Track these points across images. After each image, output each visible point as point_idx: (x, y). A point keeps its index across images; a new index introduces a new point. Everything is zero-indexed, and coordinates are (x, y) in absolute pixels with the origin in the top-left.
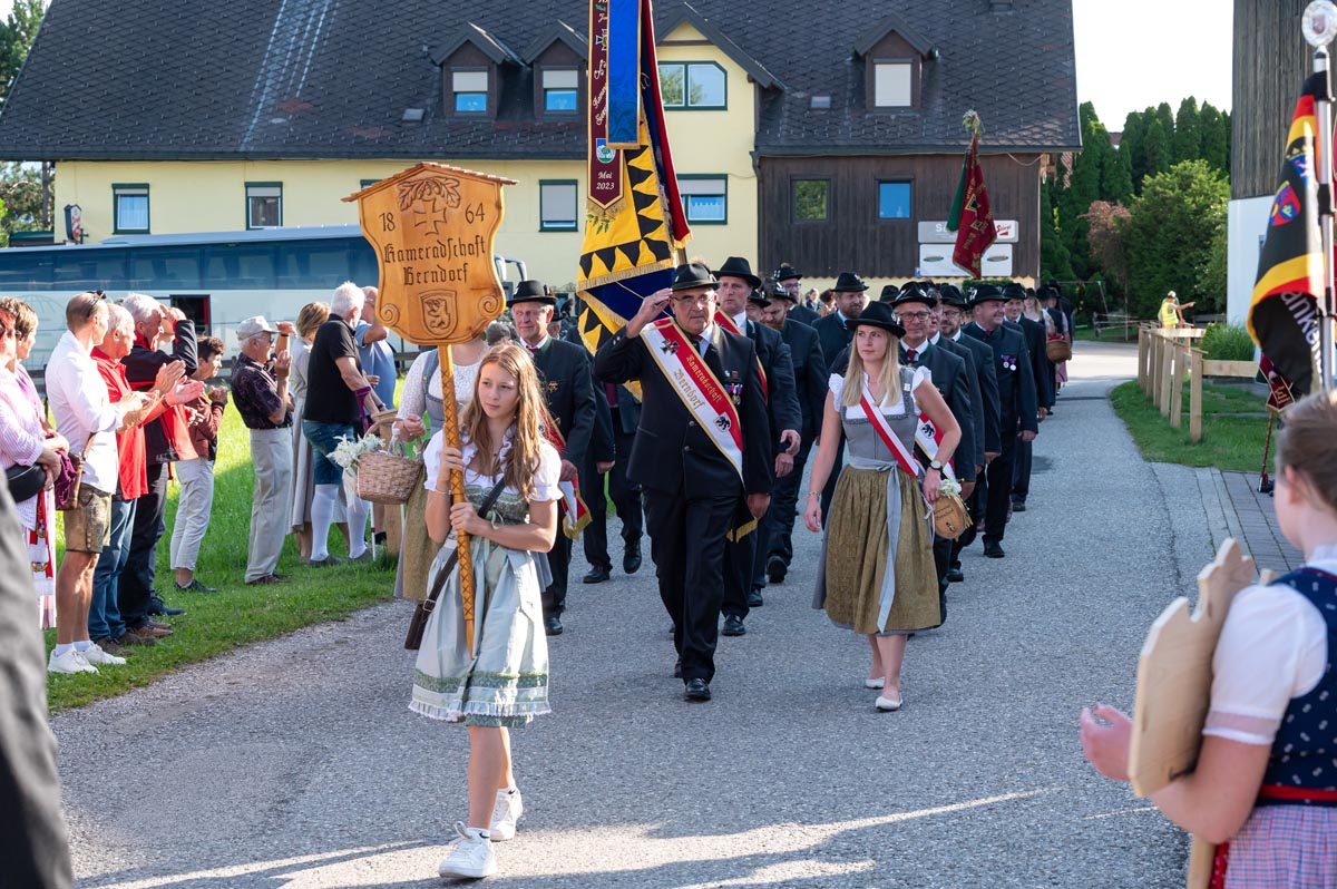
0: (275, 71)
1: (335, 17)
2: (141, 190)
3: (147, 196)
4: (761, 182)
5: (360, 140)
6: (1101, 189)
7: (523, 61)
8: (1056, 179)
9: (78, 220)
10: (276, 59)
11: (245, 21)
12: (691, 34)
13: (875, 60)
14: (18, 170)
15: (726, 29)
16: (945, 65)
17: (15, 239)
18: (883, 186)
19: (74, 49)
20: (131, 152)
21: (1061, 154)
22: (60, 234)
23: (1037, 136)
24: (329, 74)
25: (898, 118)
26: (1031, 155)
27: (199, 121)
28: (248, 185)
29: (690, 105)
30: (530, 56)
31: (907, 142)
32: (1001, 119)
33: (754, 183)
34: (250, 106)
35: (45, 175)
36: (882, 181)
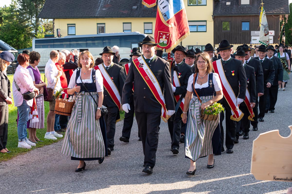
2: (74, 25)
3: (75, 26)
4: (214, 22)
5: (122, 13)
9: (60, 32)
14: (48, 21)
17: (46, 36)
20: (71, 17)
21: (285, 15)
22: (56, 35)
23: (279, 11)
25: (246, 7)
26: (278, 15)
27: (87, 9)
28: (97, 24)
29: (198, 4)
31: (248, 13)
32: (270, 7)
33: (213, 22)
34: (98, 6)
35: (53, 22)
36: (243, 22)
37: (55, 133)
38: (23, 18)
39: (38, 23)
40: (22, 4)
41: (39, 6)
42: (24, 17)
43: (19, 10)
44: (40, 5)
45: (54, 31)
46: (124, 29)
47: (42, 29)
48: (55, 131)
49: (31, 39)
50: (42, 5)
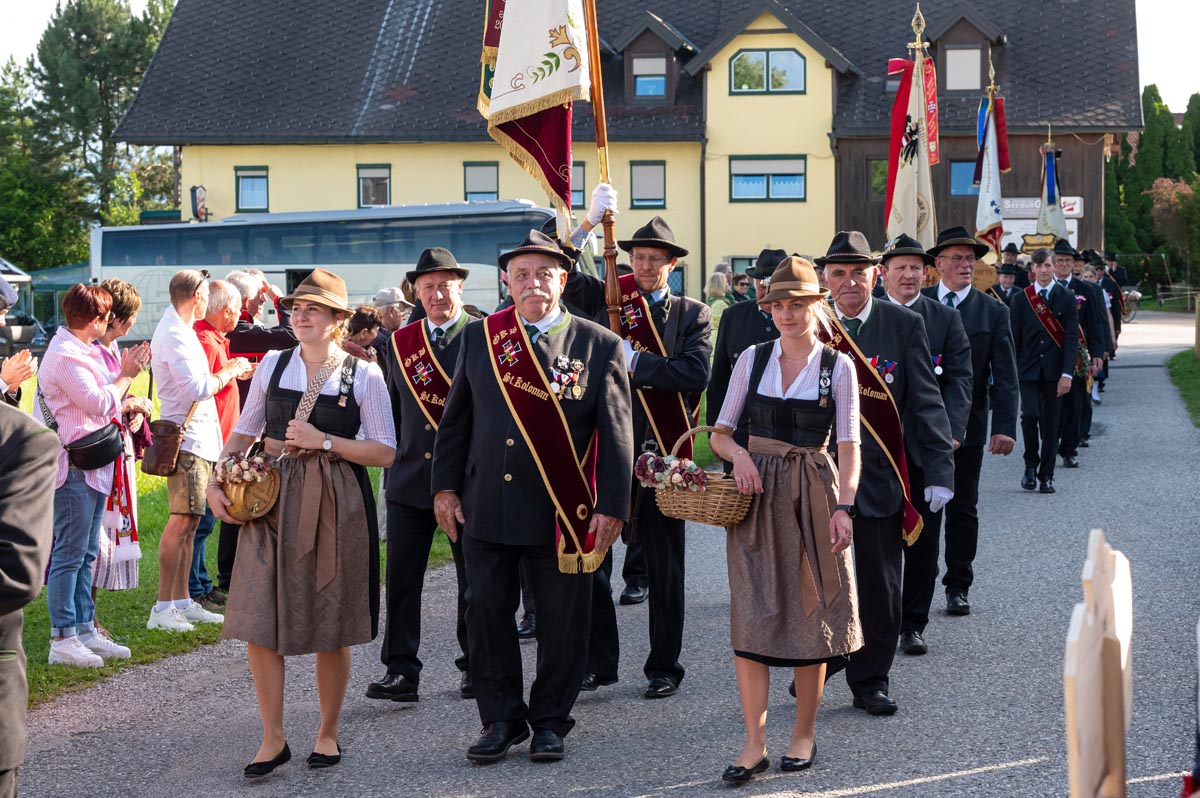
0: (385, 61)
1: (440, 10)
2: (261, 172)
3: (266, 177)
4: (838, 162)
5: (461, 124)
6: (1164, 166)
7: (615, 49)
8: (1122, 157)
9: (203, 200)
10: (385, 50)
11: (357, 15)
12: (772, 23)
13: (947, 46)
14: (153, 154)
15: (805, 18)
16: (1013, 51)
17: (145, 217)
18: (954, 166)
19: (201, 41)
20: (252, 136)
21: (1127, 134)
22: (186, 212)
23: (1101, 117)
24: (434, 63)
25: (968, 100)
26: (1095, 135)
27: (315, 108)
28: (359, 167)
29: (771, 89)
30: (620, 45)
32: (1067, 101)
33: (831, 163)
34: (362, 93)
35: (176, 158)
36: (953, 161)
37: (193, 605)
38: (50, 142)
39: (113, 160)
40: (45, 82)
41: (116, 93)
42: (55, 139)
43: (34, 108)
44: (121, 89)
45: (178, 196)
46: (468, 190)
47: (129, 186)
48: (190, 600)
49: (84, 231)
50: (130, 90)
